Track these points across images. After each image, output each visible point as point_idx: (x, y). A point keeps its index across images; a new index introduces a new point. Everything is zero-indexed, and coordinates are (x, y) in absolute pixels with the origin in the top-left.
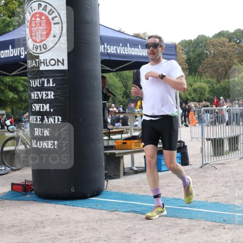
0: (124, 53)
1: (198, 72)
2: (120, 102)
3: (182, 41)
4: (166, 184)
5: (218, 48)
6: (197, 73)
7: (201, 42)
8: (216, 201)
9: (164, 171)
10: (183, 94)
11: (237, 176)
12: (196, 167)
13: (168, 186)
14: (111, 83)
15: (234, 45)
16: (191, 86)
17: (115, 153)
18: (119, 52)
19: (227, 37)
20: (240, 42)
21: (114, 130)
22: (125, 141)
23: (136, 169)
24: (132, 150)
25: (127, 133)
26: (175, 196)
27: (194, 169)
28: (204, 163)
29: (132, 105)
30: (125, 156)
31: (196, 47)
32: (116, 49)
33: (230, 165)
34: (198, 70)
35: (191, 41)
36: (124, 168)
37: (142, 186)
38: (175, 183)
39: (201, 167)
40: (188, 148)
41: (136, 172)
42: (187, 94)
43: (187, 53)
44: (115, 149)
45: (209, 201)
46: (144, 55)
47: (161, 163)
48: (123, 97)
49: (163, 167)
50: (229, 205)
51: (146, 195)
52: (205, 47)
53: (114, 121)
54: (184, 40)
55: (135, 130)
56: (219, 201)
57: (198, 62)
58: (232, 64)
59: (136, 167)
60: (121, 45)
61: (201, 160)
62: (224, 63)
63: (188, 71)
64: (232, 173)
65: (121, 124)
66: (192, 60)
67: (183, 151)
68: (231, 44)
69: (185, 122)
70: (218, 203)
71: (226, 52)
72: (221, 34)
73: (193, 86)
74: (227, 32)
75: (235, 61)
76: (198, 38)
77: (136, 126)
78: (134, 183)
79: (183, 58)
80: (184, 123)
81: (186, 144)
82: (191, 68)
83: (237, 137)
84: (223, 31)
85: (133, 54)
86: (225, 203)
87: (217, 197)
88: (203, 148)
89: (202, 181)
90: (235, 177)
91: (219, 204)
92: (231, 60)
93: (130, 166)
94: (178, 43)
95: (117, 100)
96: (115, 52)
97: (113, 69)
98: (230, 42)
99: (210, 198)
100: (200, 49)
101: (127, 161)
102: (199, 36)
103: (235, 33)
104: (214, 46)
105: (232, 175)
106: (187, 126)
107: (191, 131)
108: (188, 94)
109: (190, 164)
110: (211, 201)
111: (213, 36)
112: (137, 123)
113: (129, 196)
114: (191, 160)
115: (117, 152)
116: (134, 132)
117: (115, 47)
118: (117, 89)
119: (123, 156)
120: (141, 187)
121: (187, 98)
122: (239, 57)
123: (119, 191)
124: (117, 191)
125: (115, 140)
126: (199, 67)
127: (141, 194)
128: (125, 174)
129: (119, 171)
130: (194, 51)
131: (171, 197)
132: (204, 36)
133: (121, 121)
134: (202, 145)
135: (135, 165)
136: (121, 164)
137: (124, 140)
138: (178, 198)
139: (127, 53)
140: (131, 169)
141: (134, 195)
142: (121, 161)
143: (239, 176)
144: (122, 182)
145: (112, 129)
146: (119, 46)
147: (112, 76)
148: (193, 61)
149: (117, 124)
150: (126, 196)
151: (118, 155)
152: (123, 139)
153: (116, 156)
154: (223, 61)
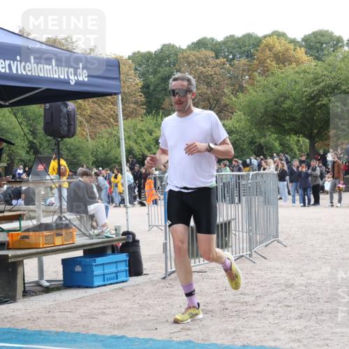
0: (24, 73)
1: (163, 109)
2: (23, 161)
3: (134, 54)
4: (100, 311)
5: (197, 67)
6: (161, 111)
7: (168, 57)
8: (187, 338)
9: (99, 286)
10: (136, 148)
11: (225, 292)
12: (156, 278)
13: (104, 314)
14: (5, 126)
15: (224, 64)
16: (151, 134)
17: (7, 256)
18: (15, 72)
19: (212, 50)
20: (233, 59)
21: (6, 214)
22: (26, 234)
23: (47, 284)
24: (39, 250)
25: (31, 218)
26: (117, 333)
27: (152, 282)
28: (169, 270)
29: (41, 167)
30: (25, 261)
31: (159, 66)
32: (10, 65)
33: (214, 274)
34: (163, 106)
35: (149, 53)
36: (24, 284)
37: (56, 315)
38: (118, 307)
39: (164, 278)
40: (141, 244)
41: (47, 290)
42: (143, 148)
43: (143, 75)
44: (8, 249)
45: (175, 339)
46: (62, 77)
47: (93, 272)
48: (28, 152)
49: (95, 279)
50: (209, 345)
51: (63, 332)
52: (174, 65)
53: (10, 196)
54: (138, 52)
55: (47, 213)
56: (192, 339)
57: (163, 92)
58: (222, 96)
59: (48, 281)
60: (18, 58)
61: (164, 265)
62: (206, 93)
63: (145, 107)
64: (216, 288)
65: (23, 202)
66: (151, 88)
67: (132, 249)
68: (218, 61)
69: (140, 198)
70: (190, 342)
71: (211, 75)
72: (201, 44)
73: (154, 134)
74: (212, 39)
75: (226, 90)
76: (162, 49)
77: (52, 204)
78: (41, 310)
79: (137, 84)
80: (138, 199)
81: (137, 238)
82: (150, 102)
83: (225, 224)
84: (205, 39)
85: (42, 75)
86: (202, 342)
87: (189, 332)
88: (166, 243)
89: (165, 302)
90: (222, 296)
91: (192, 344)
92: (218, 90)
93: (37, 279)
94: (127, 58)
95: (18, 158)
96: (8, 71)
97: (6, 101)
98: (217, 57)
99: (176, 334)
100: (167, 69)
101: (30, 270)
102: (164, 45)
103: (224, 43)
104: (189, 64)
105: (215, 291)
106: (142, 204)
107: (148, 214)
108: (146, 147)
109: (144, 272)
110: (178, 340)
111: (189, 47)
112: (52, 200)
113: (31, 335)
114: (146, 265)
115: (10, 253)
116: (44, 217)
117: (7, 62)
118: (17, 137)
119: (22, 261)
120: (54, 317)
121: (143, 155)
122: (233, 85)
123: (12, 327)
124: (8, 325)
125: (9, 231)
126: (164, 100)
127: (54, 330)
128: (26, 293)
129: (14, 288)
130: (155, 73)
131: (109, 335)
132: (173, 46)
133: (23, 196)
134: (166, 239)
135: (46, 277)
136: (19, 277)
137: (25, 231)
138: (120, 335)
139: (29, 74)
140: (38, 284)
141: (40, 333)
142: (20, 270)
143: (229, 293)
144: (19, 310)
145: (3, 212)
146: (15, 60)
147: (8, 114)
148: (154, 90)
149: (14, 202)
150: (25, 335)
151: (13, 260)
152: (22, 230)
153: (10, 261)
154: (205, 91)
